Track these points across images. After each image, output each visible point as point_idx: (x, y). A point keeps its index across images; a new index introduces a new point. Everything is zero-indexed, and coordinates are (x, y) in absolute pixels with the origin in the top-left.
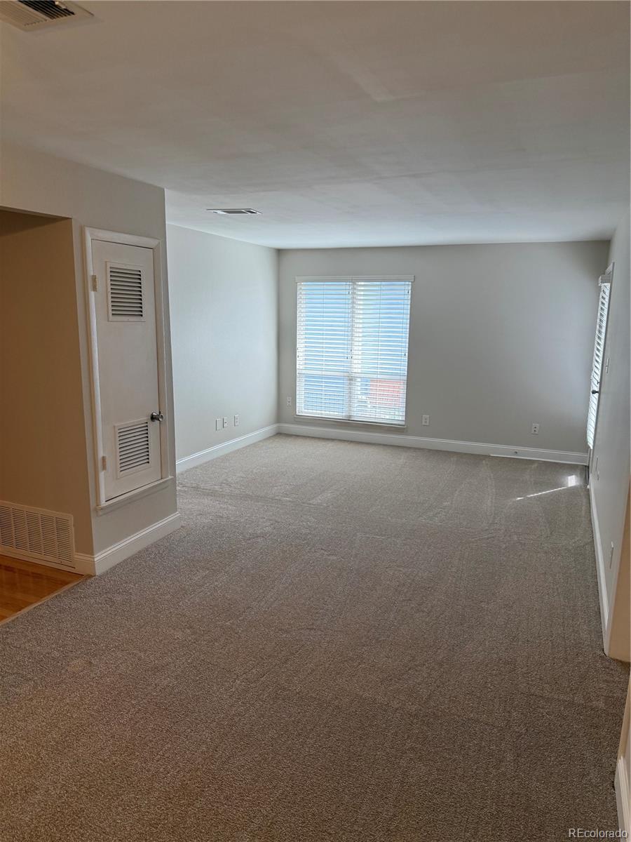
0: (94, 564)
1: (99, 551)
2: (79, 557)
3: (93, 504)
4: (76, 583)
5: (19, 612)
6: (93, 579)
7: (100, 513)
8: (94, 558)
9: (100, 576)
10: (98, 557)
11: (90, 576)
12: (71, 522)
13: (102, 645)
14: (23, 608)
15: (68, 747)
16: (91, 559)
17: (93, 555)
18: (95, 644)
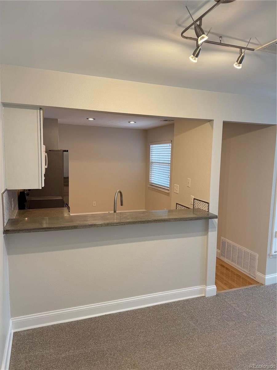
0: (265, 280)
1: (268, 274)
2: (258, 274)
3: (268, 252)
4: (256, 285)
5: (231, 289)
6: (264, 286)
7: (271, 257)
8: (265, 277)
9: (267, 286)
10: (268, 277)
11: (262, 285)
12: (257, 257)
13: (266, 319)
14: (232, 288)
15: (248, 359)
16: (264, 277)
17: (265, 275)
18: (263, 317)
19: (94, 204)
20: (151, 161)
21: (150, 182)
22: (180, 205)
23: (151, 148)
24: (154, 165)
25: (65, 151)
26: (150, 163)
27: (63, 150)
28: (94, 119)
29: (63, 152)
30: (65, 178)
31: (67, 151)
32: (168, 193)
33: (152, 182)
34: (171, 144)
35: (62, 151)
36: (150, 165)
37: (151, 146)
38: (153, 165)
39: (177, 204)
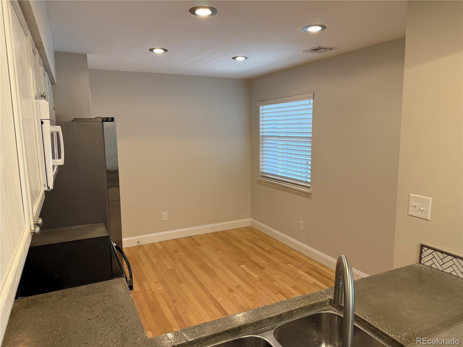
19: (163, 217)
20: (261, 134)
21: (261, 171)
22: (442, 252)
23: (261, 112)
24: (268, 142)
25: (107, 120)
26: (261, 138)
27: (103, 119)
28: (166, 50)
29: (102, 122)
30: (109, 172)
31: (112, 120)
32: (309, 193)
33: (265, 171)
34: (311, 101)
35: (101, 120)
36: (261, 141)
37: (261, 108)
38: (265, 141)
39: (422, 246)
